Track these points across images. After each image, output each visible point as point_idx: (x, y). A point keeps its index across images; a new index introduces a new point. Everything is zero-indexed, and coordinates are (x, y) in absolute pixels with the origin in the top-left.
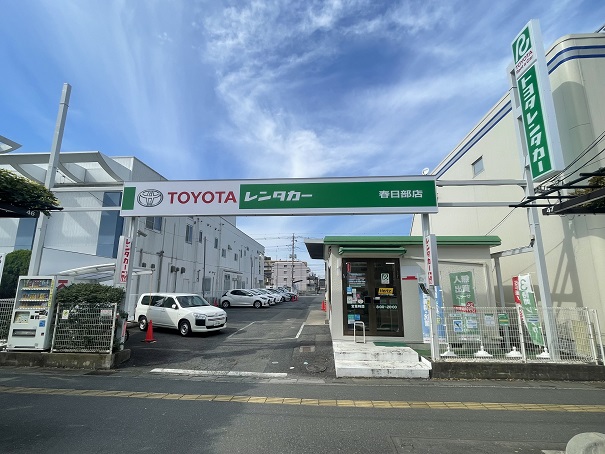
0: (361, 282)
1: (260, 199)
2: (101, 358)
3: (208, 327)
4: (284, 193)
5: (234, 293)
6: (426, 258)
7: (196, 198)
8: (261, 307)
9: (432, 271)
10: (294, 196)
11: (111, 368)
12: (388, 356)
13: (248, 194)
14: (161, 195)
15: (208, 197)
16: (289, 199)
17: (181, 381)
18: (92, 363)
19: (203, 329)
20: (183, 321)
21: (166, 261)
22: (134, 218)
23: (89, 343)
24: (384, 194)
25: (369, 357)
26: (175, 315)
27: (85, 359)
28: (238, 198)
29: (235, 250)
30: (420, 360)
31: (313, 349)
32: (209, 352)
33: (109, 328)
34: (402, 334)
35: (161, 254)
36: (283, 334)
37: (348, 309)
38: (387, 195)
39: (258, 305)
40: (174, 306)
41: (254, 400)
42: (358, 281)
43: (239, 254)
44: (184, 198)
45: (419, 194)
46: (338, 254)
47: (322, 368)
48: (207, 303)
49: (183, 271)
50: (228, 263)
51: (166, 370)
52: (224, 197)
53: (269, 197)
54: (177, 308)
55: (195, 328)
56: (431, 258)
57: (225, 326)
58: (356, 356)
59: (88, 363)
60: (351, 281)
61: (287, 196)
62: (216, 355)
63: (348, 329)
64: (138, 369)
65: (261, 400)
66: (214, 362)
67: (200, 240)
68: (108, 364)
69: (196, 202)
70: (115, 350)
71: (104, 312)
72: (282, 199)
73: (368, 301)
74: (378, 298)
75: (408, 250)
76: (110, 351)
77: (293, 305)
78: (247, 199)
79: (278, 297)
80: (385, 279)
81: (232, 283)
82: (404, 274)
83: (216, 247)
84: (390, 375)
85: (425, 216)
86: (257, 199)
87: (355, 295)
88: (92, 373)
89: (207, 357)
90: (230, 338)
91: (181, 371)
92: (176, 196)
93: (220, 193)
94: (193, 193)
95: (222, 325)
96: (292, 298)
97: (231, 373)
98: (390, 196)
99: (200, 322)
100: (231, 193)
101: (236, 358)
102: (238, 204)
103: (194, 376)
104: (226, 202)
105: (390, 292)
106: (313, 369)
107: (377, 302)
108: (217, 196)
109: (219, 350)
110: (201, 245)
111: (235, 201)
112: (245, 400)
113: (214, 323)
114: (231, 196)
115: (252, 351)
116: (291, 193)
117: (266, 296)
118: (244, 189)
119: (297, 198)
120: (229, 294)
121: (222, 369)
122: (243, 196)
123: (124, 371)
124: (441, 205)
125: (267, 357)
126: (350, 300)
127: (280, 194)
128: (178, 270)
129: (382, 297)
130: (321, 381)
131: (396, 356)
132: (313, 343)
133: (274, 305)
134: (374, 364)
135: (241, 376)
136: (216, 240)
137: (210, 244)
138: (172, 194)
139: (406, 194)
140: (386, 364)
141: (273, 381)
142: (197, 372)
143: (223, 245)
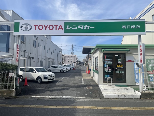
0: (111, 63)
1: (73, 29)
2: (11, 92)
3: (48, 80)
4: (83, 26)
5: (52, 67)
6: (139, 53)
7: (46, 28)
8: (63, 72)
9: (142, 58)
10: (87, 28)
11: (15, 96)
12: (123, 90)
13: (68, 26)
14: (31, 26)
15: (51, 27)
16: (85, 29)
17: (45, 100)
18: (7, 94)
19: (47, 80)
20: (38, 78)
21: (27, 54)
22: (19, 36)
23: (5, 86)
24: (124, 27)
25: (115, 91)
26: (35, 75)
27: (4, 92)
28: (63, 28)
29: (52, 50)
30: (135, 92)
31: (91, 88)
32: (51, 89)
33: (13, 80)
34: (125, 82)
35: (25, 51)
36: (77, 82)
37: (105, 73)
38: (125, 27)
39: (62, 71)
40: (34, 72)
41: (78, 107)
42: (109, 62)
43: (53, 52)
44: (41, 27)
45: (138, 27)
46: (101, 52)
47: (98, 95)
48: (46, 70)
49: (33, 58)
50: (49, 55)
51: (37, 96)
52: (58, 27)
53: (76, 28)
54: (35, 72)
55: (43, 80)
56: (142, 53)
57: (54, 79)
58: (111, 90)
59: (5, 94)
60: (106, 62)
61: (84, 27)
62: (55, 90)
63: (105, 80)
64: (26, 96)
65: (82, 107)
66: (55, 93)
67: (39, 46)
68: (14, 94)
69: (46, 29)
70: (16, 89)
71: (10, 74)
72: (82, 29)
73: (113, 70)
74: (117, 69)
75: (131, 50)
76: (14, 89)
77: (75, 71)
78: (68, 28)
79: (69, 68)
80: (120, 61)
81: (51, 63)
82: (127, 59)
83: (45, 49)
84: (125, 97)
85: (140, 36)
86: (72, 28)
87: (108, 68)
88: (8, 98)
89: (51, 91)
90: (57, 84)
91: (43, 97)
92: (37, 27)
93: (56, 26)
94: (44, 26)
95: (53, 79)
96: (73, 69)
97: (63, 97)
98: (126, 28)
99: (45, 78)
100: (61, 26)
101: (63, 91)
102: (64, 30)
103: (49, 98)
104: (59, 29)
105: (121, 66)
106: (94, 95)
107: (116, 70)
108: (55, 27)
109: (55, 88)
110: (39, 48)
111: (62, 29)
112: (76, 107)
113: (51, 78)
114: (61, 27)
115: (68, 89)
116: (86, 26)
117: (64, 68)
118: (66, 24)
119: (88, 29)
120: (51, 67)
121: (59, 95)
122: (65, 27)
123: (21, 97)
124: (147, 32)
125: (74, 90)
126: (106, 70)
127: (81, 27)
128: (31, 58)
129: (118, 68)
130: (99, 100)
131: (126, 90)
132: (91, 86)
133: (68, 71)
134: (118, 93)
135: (68, 98)
136: (45, 46)
137: (43, 48)
138: (36, 26)
139: (133, 27)
140: (123, 93)
141: (81, 100)
142: (50, 97)
143: (47, 48)
